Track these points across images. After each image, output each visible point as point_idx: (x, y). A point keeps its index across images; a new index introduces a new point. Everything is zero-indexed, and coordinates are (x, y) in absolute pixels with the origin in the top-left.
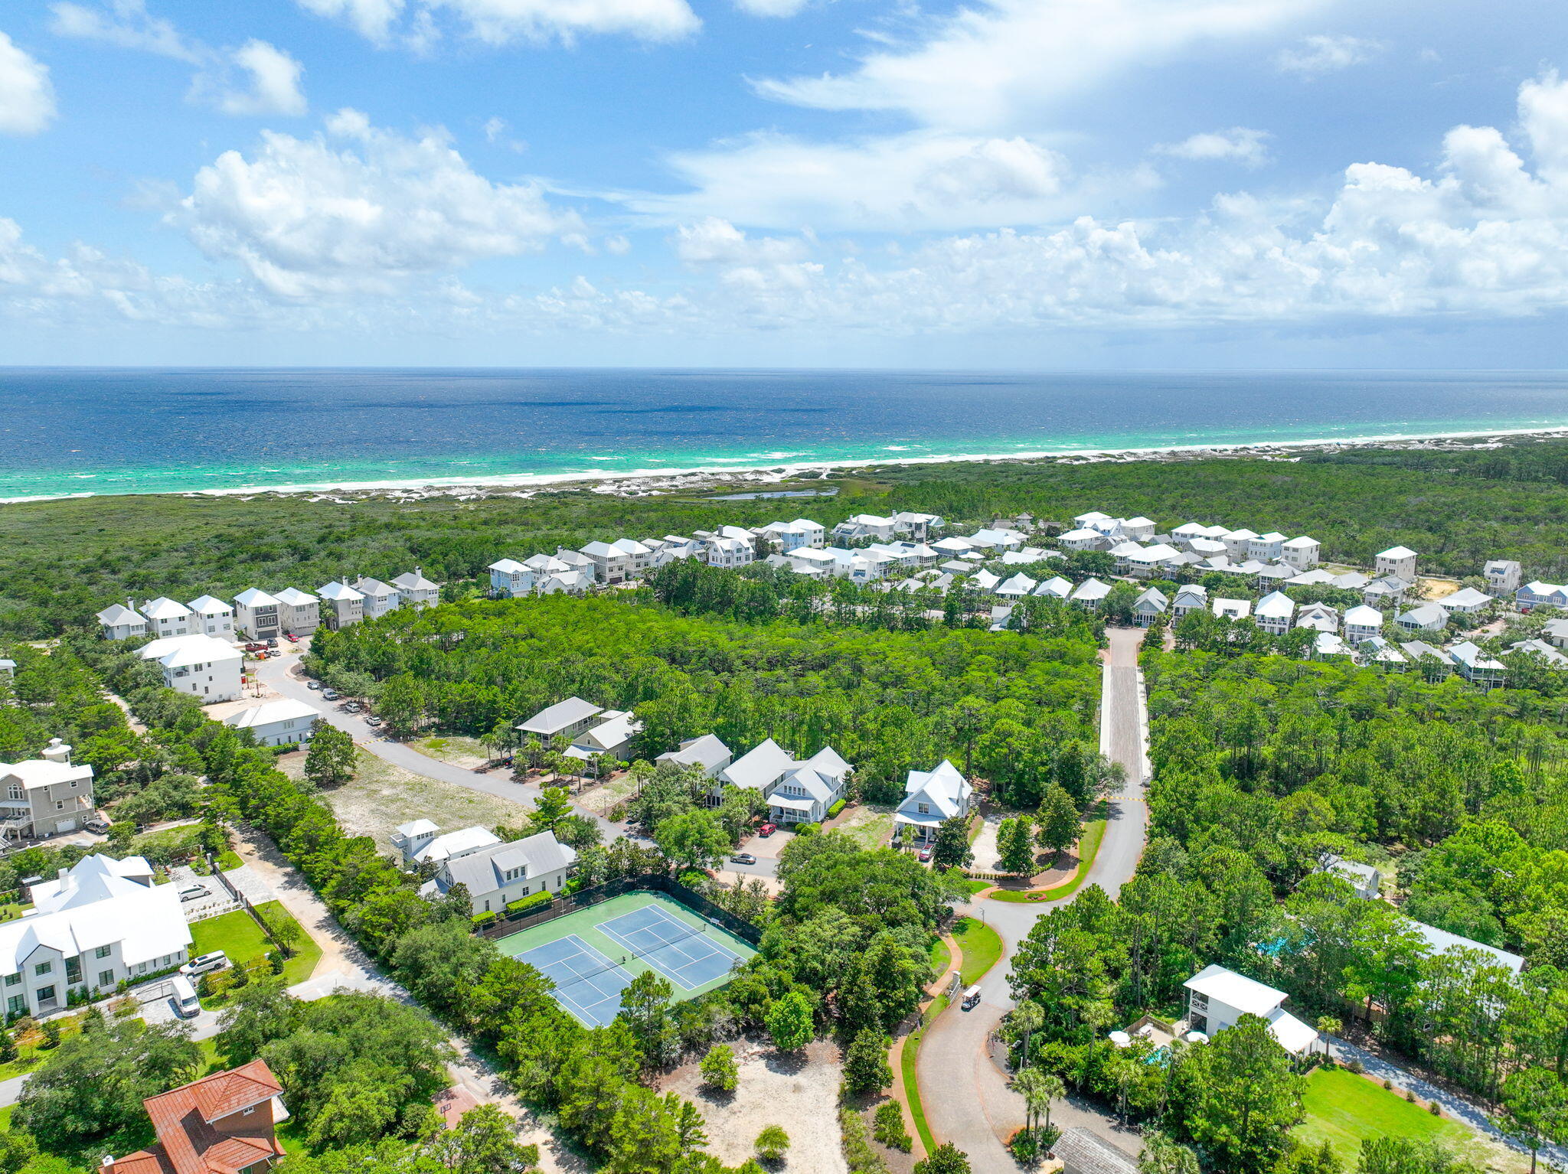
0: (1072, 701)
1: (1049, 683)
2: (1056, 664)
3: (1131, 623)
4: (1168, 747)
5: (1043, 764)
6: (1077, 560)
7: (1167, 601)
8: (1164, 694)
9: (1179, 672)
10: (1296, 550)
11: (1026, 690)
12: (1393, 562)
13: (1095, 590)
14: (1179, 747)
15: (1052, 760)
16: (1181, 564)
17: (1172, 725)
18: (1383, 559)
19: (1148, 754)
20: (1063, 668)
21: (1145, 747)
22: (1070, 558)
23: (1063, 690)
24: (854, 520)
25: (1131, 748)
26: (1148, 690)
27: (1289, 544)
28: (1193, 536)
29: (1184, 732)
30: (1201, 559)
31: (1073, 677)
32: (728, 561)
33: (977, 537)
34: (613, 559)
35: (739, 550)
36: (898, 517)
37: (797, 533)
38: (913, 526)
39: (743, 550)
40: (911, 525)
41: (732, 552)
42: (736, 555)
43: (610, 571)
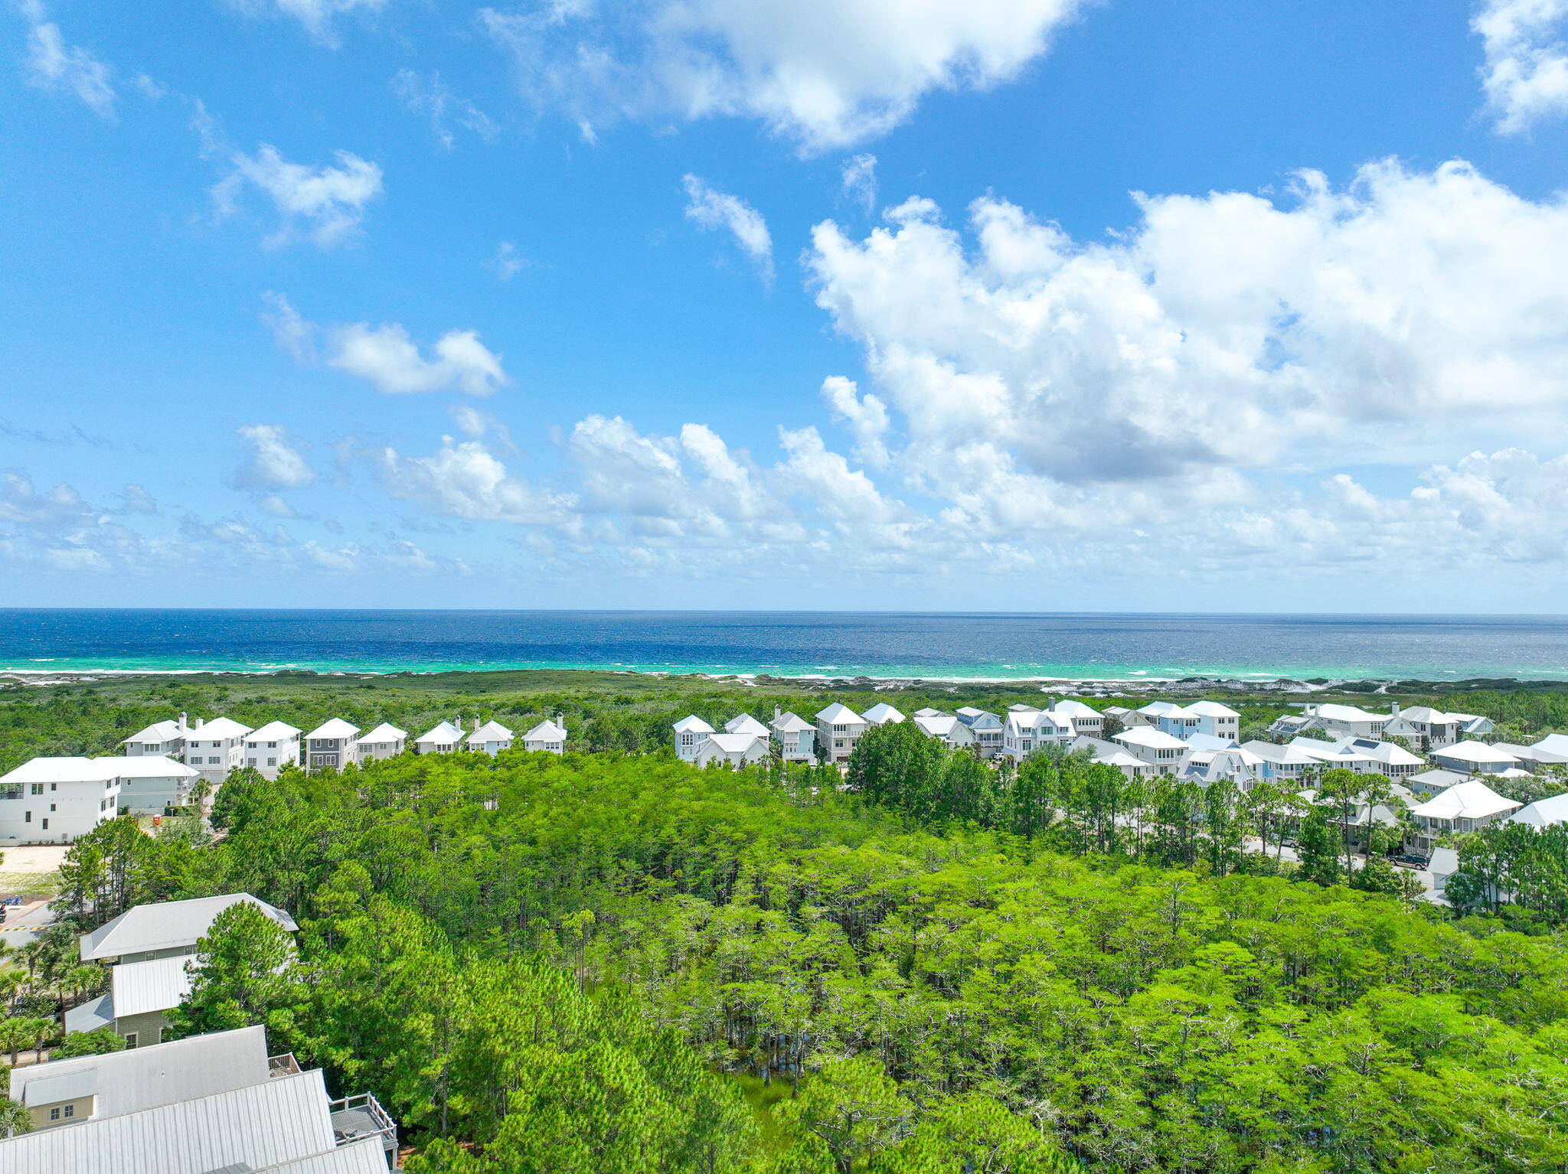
32: (1026, 745)
33: (1539, 746)
34: (842, 728)
35: (1047, 730)
36: (1401, 714)
37: (1182, 719)
38: (1428, 729)
39: (1054, 730)
40: (1423, 727)
41: (1034, 732)
42: (1041, 737)
43: (837, 745)
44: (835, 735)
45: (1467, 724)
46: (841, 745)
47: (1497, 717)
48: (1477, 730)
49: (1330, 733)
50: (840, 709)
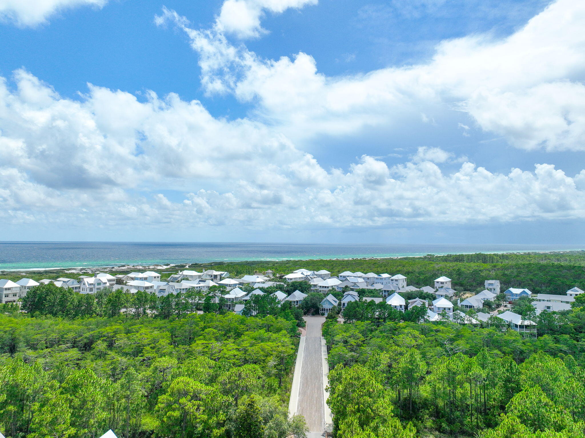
0: (269, 358)
1: (252, 345)
2: (262, 331)
3: (319, 314)
4: (345, 395)
5: (220, 425)
6: (292, 286)
7: (338, 302)
8: (339, 349)
9: (348, 334)
10: (396, 280)
11: (235, 352)
12: (442, 283)
13: (298, 296)
14: (355, 395)
15: (230, 420)
16: (344, 286)
17: (348, 374)
18: (438, 282)
19: (328, 403)
20: (266, 335)
21: (327, 395)
22: (288, 285)
23: (263, 350)
24: (181, 273)
25: (316, 395)
26: (329, 349)
27: (393, 278)
28: (348, 276)
29: (358, 378)
30: (353, 284)
31: (274, 341)
32: (91, 290)
33: (243, 279)
34: (9, 289)
35: (99, 284)
36: (205, 272)
37: (143, 278)
38: (213, 276)
39: (102, 283)
40: (212, 276)
41: (94, 285)
42: (97, 287)
43: (6, 296)
44: (5, 292)
45: (222, 274)
46: (8, 296)
47: (230, 272)
48: (225, 276)
49: (190, 279)
50: (7, 282)
